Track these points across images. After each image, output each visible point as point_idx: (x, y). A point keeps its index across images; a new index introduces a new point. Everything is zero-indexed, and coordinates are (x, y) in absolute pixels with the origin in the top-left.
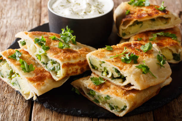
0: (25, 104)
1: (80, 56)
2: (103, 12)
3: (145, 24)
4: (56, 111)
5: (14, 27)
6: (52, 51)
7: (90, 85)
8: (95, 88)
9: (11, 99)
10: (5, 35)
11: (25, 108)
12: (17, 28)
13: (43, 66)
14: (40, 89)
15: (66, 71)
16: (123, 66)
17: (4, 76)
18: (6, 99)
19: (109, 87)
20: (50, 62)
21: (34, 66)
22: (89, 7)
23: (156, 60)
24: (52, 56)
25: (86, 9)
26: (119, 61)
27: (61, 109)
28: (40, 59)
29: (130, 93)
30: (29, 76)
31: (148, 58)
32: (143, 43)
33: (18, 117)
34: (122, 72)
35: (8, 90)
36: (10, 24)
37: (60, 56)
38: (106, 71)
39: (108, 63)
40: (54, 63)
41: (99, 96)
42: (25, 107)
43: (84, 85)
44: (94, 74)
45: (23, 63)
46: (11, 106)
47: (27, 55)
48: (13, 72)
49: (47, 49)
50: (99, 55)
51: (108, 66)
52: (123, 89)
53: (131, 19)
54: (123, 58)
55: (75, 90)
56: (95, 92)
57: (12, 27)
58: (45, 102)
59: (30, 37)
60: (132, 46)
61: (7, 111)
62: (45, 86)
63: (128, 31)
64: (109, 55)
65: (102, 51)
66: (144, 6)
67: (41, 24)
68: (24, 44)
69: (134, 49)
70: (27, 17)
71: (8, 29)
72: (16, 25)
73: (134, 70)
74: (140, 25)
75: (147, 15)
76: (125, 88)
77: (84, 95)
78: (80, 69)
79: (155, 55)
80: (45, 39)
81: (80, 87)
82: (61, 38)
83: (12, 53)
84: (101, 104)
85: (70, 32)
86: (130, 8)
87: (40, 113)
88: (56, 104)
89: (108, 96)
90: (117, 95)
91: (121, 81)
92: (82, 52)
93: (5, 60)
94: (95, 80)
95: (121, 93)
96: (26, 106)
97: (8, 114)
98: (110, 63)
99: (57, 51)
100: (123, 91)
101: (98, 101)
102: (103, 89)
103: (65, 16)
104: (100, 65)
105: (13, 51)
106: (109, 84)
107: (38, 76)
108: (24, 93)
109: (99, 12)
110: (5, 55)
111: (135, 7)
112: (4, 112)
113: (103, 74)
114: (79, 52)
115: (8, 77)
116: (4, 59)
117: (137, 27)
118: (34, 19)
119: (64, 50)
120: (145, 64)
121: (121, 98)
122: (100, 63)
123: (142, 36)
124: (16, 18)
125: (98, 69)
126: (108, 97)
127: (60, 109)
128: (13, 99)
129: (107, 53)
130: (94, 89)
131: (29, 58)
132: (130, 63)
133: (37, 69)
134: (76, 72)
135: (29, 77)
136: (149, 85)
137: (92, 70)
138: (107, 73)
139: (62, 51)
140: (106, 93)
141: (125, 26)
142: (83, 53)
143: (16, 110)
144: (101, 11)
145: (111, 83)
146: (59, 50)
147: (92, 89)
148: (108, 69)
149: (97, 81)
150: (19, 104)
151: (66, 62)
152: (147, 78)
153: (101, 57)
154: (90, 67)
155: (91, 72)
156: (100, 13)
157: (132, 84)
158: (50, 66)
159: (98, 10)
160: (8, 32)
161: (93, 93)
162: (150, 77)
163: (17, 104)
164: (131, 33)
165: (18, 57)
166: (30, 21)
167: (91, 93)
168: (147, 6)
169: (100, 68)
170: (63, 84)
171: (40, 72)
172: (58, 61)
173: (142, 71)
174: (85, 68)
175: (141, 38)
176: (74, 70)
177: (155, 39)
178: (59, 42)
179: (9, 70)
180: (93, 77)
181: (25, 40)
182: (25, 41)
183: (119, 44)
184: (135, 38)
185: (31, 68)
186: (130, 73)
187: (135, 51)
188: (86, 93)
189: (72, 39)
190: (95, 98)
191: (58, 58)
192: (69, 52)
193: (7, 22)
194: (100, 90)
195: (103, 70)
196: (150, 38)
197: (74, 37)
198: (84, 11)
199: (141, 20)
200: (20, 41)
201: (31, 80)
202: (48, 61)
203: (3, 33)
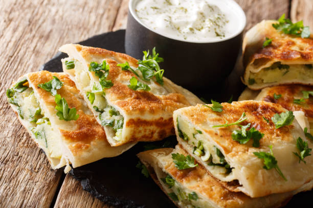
0: (50, 173)
1: (163, 109)
2: (223, 33)
3: (293, 71)
4: (100, 199)
5: (67, 25)
6: (116, 91)
7: (169, 166)
8: (175, 174)
9: (28, 160)
10: (48, 37)
11: (48, 182)
12: (72, 28)
13: (95, 115)
14: (80, 156)
15: (132, 132)
16: (232, 147)
17: (24, 117)
18: (19, 158)
19: (200, 177)
20: (107, 110)
21: (80, 110)
22: (202, 20)
23: (294, 146)
24: (113, 101)
25: (194, 23)
26: (227, 136)
27: (109, 197)
28: (91, 101)
29: (234, 198)
30: (67, 128)
31: (280, 140)
32: (280, 108)
33: (32, 195)
34: (229, 158)
35: (27, 142)
36: (62, 18)
37: (128, 103)
38: (201, 147)
39: (208, 136)
40: (114, 113)
41: (179, 190)
42: (49, 179)
43: (159, 163)
44: (181, 147)
45: (61, 102)
46: (24, 173)
47: (72, 88)
48: (42, 113)
49: (109, 85)
50: (195, 117)
51: (206, 141)
52: (224, 188)
53: (270, 57)
54: (235, 133)
55: (142, 168)
56: (174, 181)
57: (63, 25)
58: (85, 179)
59: (85, 56)
60: (259, 110)
61: (17, 181)
62: (89, 151)
63: (259, 76)
64: (213, 120)
65: (202, 111)
66: (298, 36)
67: (115, 30)
68: (72, 66)
69: (261, 118)
70: (94, 10)
71: (55, 26)
72: (71, 21)
73: (249, 159)
74: (284, 70)
75: (299, 56)
76: (228, 186)
77: (156, 181)
78: (159, 133)
79: (294, 137)
80: (109, 66)
81: (152, 166)
82: (139, 68)
83: (46, 80)
84: (180, 204)
85: (156, 60)
86: (273, 36)
87: (72, 196)
88: (103, 187)
89: (195, 194)
90: (211, 197)
91: (224, 172)
92: (169, 102)
93: (31, 89)
94: (179, 160)
95: (219, 194)
96: (52, 178)
97: (16, 186)
98: (212, 137)
99: (124, 93)
100: (223, 191)
101: (176, 198)
102: (190, 178)
103: (155, 29)
104: (194, 135)
105: (50, 75)
106: (202, 171)
107: (82, 132)
108: (52, 156)
109: (216, 33)
110: (34, 81)
111: (283, 35)
112: (10, 181)
113: (195, 152)
114: (163, 102)
115: (31, 120)
116: (30, 87)
117: (277, 73)
118: (105, 16)
119: (137, 93)
120: (273, 151)
121: (216, 203)
122: (193, 131)
123: (282, 92)
124: (74, 7)
125: (189, 142)
126: (194, 196)
127: (108, 199)
128: (32, 160)
129: (210, 115)
130: (173, 175)
131: (75, 94)
132: (246, 144)
133: (83, 118)
134: (150, 136)
135: (66, 130)
136: (270, 192)
137: (179, 139)
138: (203, 152)
139: (134, 95)
140: (194, 187)
141: (257, 68)
142: (171, 105)
143: (32, 181)
144: (220, 31)
145: (206, 170)
146: (128, 91)
147: (170, 173)
148: (205, 146)
149: (181, 162)
150: (40, 172)
151: (135, 116)
152: (269, 177)
153: (198, 121)
154: (177, 133)
155: (177, 143)
156: (218, 35)
157: (240, 184)
158: (107, 118)
159: (215, 29)
160: (54, 31)
161: (170, 181)
162: (276, 175)
163: (36, 170)
164: (264, 81)
165: (55, 89)
166: (97, 17)
167: (168, 182)
168: (305, 38)
169: (192, 140)
170: (123, 153)
171: (88, 124)
172: (122, 112)
173: (263, 164)
174: (168, 131)
175: (280, 95)
176: (147, 133)
177: (304, 101)
178: (132, 75)
179: (34, 108)
180: (178, 153)
181: (74, 60)
182: (74, 63)
183: (237, 102)
184: (270, 92)
185: (72, 115)
186: (242, 163)
187: (261, 123)
188: (158, 177)
189: (158, 74)
190: (172, 190)
191: (123, 106)
192: (145, 97)
193: (57, 12)
194: (184, 180)
195: (197, 145)
196: (296, 98)
197: (161, 72)
198: (190, 26)
199: (288, 63)
200: (66, 59)
201: (68, 136)
202: (105, 107)
203: (44, 32)
